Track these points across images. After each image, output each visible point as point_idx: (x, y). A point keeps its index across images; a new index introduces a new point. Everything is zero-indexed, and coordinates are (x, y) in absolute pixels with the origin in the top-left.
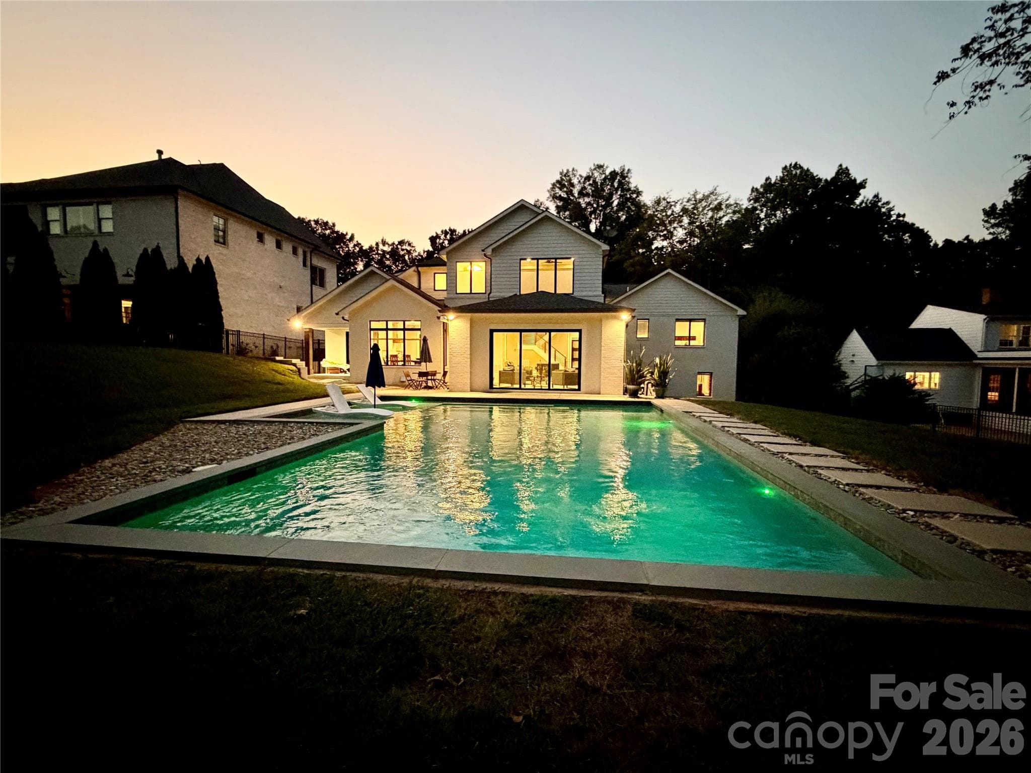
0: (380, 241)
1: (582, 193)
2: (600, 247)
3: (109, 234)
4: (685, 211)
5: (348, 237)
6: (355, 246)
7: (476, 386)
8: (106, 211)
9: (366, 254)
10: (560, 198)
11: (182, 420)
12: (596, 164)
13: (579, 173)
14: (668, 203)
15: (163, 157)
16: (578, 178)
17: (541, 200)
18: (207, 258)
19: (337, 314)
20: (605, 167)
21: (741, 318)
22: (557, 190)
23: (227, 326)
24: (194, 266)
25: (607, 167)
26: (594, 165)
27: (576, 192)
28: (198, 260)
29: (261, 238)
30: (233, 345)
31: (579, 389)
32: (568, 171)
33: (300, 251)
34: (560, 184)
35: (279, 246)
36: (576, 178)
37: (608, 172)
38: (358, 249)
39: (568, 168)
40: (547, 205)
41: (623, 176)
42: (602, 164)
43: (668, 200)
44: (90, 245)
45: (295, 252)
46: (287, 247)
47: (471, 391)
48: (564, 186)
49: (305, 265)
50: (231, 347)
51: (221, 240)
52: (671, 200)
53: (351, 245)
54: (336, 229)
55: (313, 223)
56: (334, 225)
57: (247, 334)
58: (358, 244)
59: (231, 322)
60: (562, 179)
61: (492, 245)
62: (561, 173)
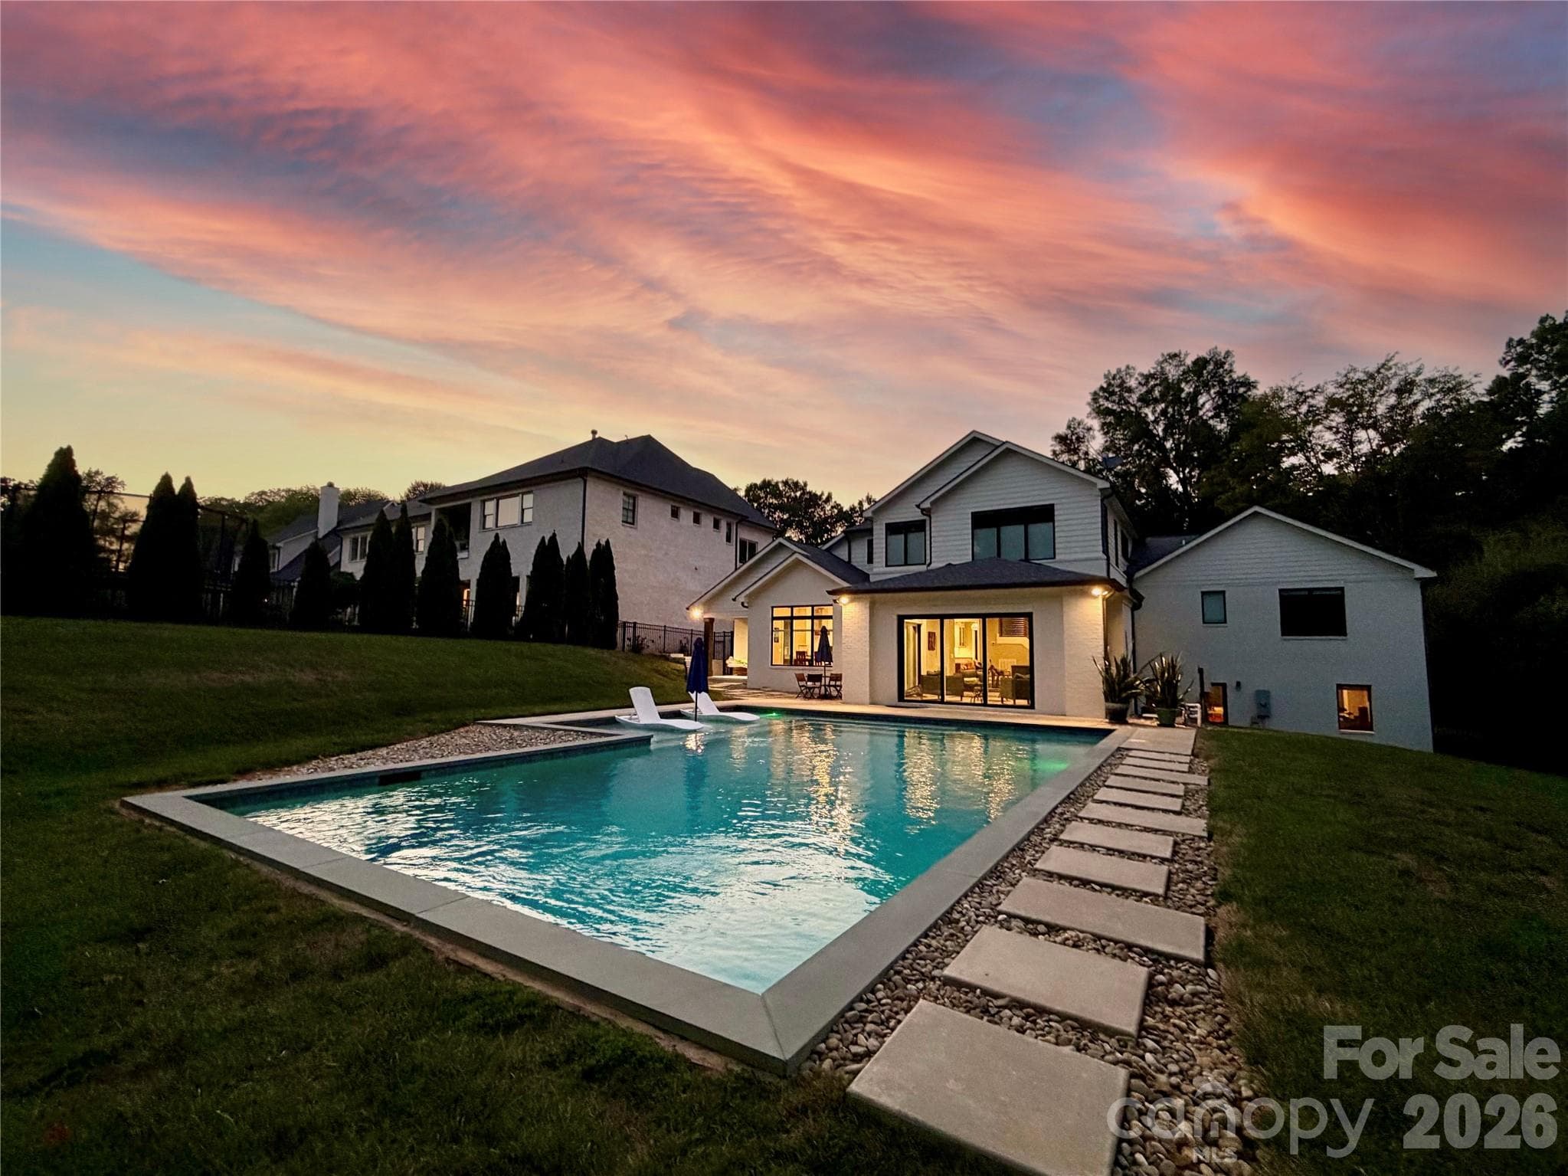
0: (865, 499)
1: (1145, 400)
2: (1095, 485)
3: (529, 524)
4: (1333, 403)
5: (824, 497)
6: (832, 507)
7: (879, 699)
8: (529, 500)
9: (844, 516)
10: (1108, 412)
11: (475, 721)
12: (1165, 354)
13: (1138, 372)
14: (1301, 394)
15: (597, 436)
16: (1137, 379)
17: (1079, 418)
18: (608, 542)
19: (734, 600)
20: (1182, 356)
21: (1424, 583)
22: (1102, 402)
23: (624, 615)
24: (595, 553)
25: (1186, 355)
26: (1163, 355)
27: (1134, 398)
28: (598, 544)
29: (675, 514)
30: (629, 639)
31: (1032, 706)
32: (1119, 371)
33: (723, 525)
34: (1107, 391)
35: (697, 519)
36: (1133, 380)
37: (1189, 361)
38: (836, 511)
39: (1119, 366)
40: (1089, 425)
41: (1220, 364)
42: (1177, 352)
43: (1300, 389)
44: (493, 539)
45: (716, 525)
46: (707, 520)
47: (873, 703)
48: (1113, 393)
49: (728, 539)
50: (627, 642)
51: (630, 520)
52: (1306, 389)
53: (828, 508)
54: (808, 489)
55: (780, 485)
56: (806, 484)
57: (645, 627)
58: (837, 506)
59: (625, 613)
60: (1109, 385)
61: (929, 497)
62: (1106, 376)
